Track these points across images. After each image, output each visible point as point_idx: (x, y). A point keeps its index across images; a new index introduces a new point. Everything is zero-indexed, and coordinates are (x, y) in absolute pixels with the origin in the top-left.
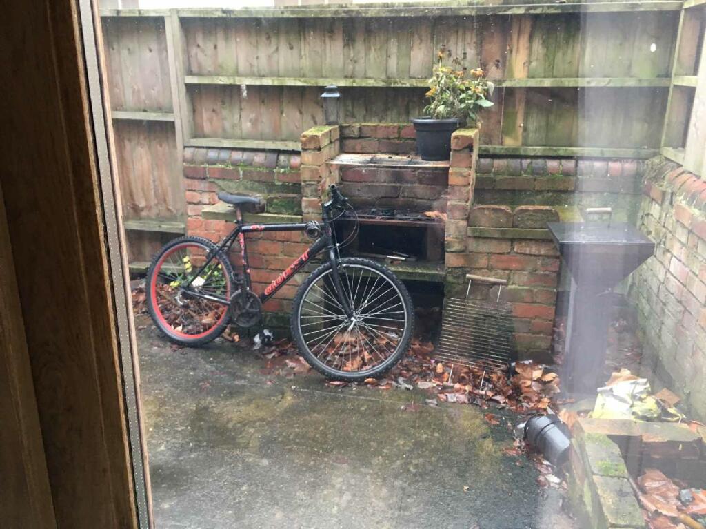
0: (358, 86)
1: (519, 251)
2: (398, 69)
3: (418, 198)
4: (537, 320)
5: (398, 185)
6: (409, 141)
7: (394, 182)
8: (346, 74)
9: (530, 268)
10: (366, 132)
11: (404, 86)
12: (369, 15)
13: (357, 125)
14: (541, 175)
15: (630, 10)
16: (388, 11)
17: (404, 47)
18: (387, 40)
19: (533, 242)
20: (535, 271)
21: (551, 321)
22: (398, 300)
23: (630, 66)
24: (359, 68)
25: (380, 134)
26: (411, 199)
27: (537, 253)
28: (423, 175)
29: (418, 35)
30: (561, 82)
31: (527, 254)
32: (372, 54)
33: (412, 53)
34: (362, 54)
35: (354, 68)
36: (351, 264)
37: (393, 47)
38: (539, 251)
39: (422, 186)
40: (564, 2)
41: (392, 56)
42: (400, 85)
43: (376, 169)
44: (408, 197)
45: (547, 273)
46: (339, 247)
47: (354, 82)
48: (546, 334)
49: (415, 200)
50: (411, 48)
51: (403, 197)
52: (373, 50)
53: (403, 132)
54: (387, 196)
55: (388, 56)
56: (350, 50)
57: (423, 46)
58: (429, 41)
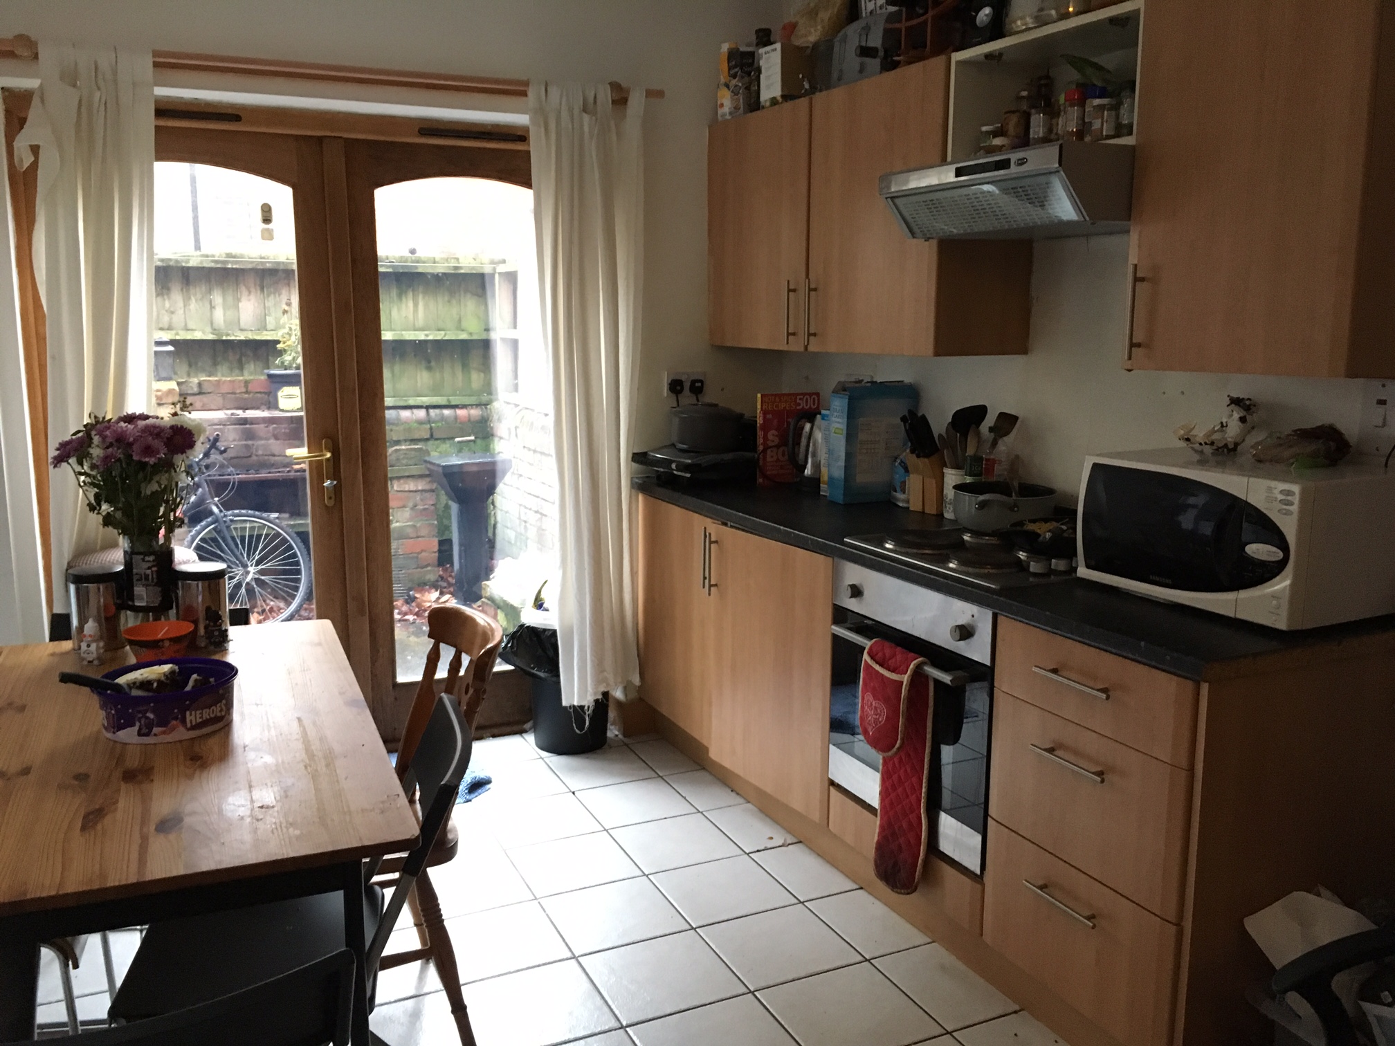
0: (182, 338)
1: (399, 489)
2: (225, 321)
3: (274, 455)
4: (423, 554)
5: (250, 442)
6: (259, 395)
7: (246, 440)
8: (161, 326)
9: (411, 504)
10: (206, 388)
11: (238, 338)
12: (190, 264)
13: (196, 380)
14: (397, 425)
15: (453, 272)
16: (213, 261)
17: (230, 299)
18: (210, 289)
19: (411, 479)
20: (416, 506)
21: (435, 552)
22: (290, 547)
23: (460, 321)
24: (178, 319)
25: (225, 389)
26: (266, 458)
27: (415, 489)
28: (278, 430)
29: (245, 285)
30: (402, 335)
31: (406, 491)
32: (193, 305)
33: (240, 305)
34: (181, 304)
35: (171, 319)
36: (235, 517)
37: (217, 298)
38: (417, 486)
39: (278, 442)
40: (393, 262)
41: (217, 308)
42: (233, 338)
43: (221, 427)
44: (263, 455)
45: (426, 507)
46: (218, 501)
47: (177, 334)
48: (433, 566)
49: (271, 457)
50: (239, 300)
51: (257, 456)
52: (194, 301)
53: (250, 385)
54: (239, 456)
55: (212, 307)
56: (164, 300)
57: (252, 297)
58: (259, 292)
